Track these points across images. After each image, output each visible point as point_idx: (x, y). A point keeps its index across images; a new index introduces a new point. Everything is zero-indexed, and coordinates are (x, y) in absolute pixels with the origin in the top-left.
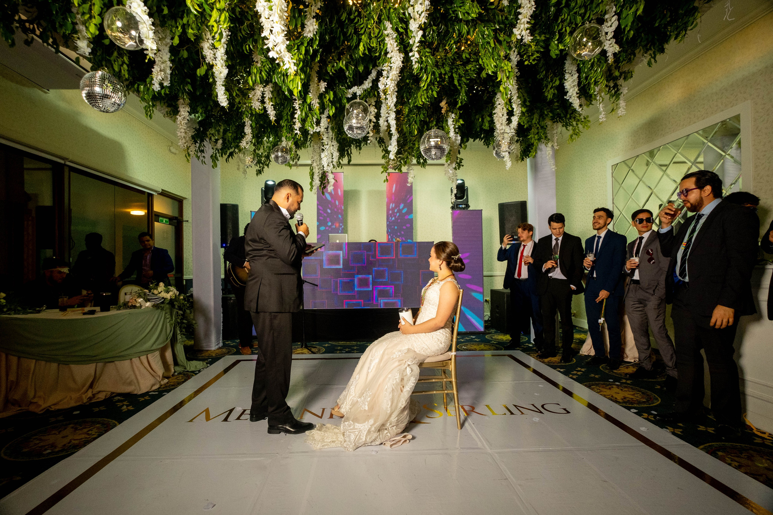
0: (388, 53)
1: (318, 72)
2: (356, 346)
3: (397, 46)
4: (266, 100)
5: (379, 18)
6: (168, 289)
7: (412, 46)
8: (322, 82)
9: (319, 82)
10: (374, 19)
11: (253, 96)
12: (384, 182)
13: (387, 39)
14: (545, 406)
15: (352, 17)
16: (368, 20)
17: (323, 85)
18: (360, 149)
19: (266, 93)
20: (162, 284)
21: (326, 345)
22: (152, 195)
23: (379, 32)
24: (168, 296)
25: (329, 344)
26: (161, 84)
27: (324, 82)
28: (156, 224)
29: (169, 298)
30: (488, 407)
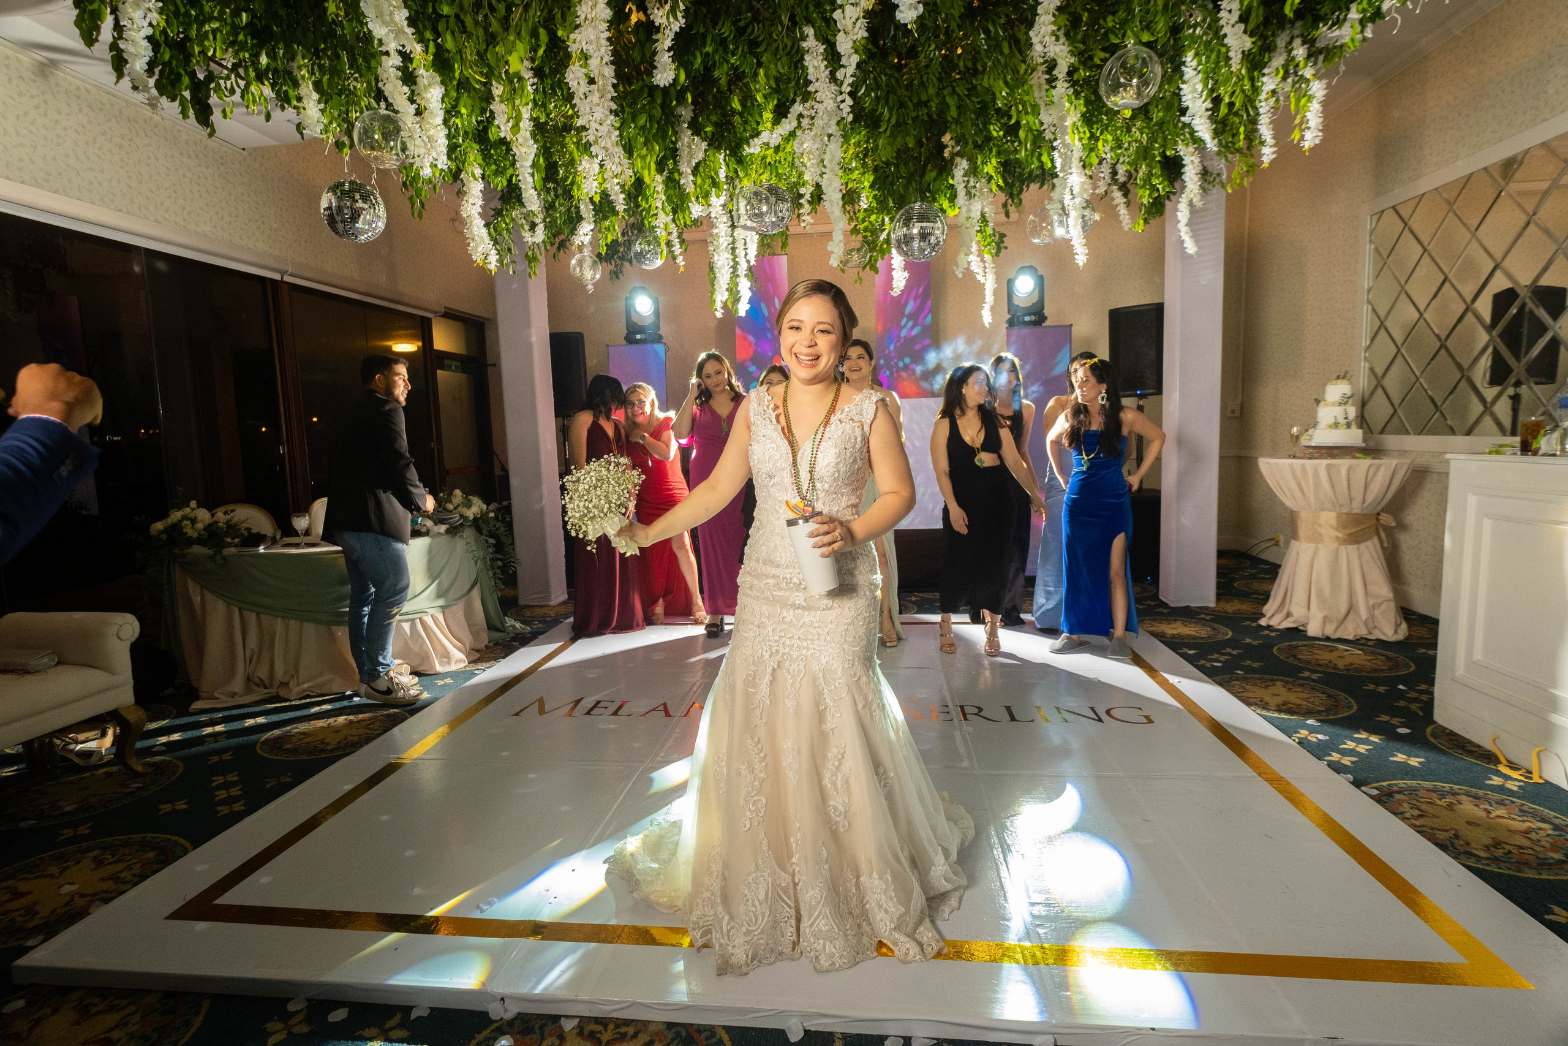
0: (811, 82)
1: (692, 123)
3: (826, 67)
5: (792, 19)
6: (469, 500)
9: (693, 141)
10: (781, 23)
13: (807, 57)
14: (1112, 712)
15: (742, 24)
16: (773, 25)
17: (704, 145)
20: (458, 492)
22: (427, 320)
23: (792, 47)
24: (470, 513)
26: (434, 166)
27: (705, 140)
28: (440, 373)
29: (471, 517)
30: (1008, 709)
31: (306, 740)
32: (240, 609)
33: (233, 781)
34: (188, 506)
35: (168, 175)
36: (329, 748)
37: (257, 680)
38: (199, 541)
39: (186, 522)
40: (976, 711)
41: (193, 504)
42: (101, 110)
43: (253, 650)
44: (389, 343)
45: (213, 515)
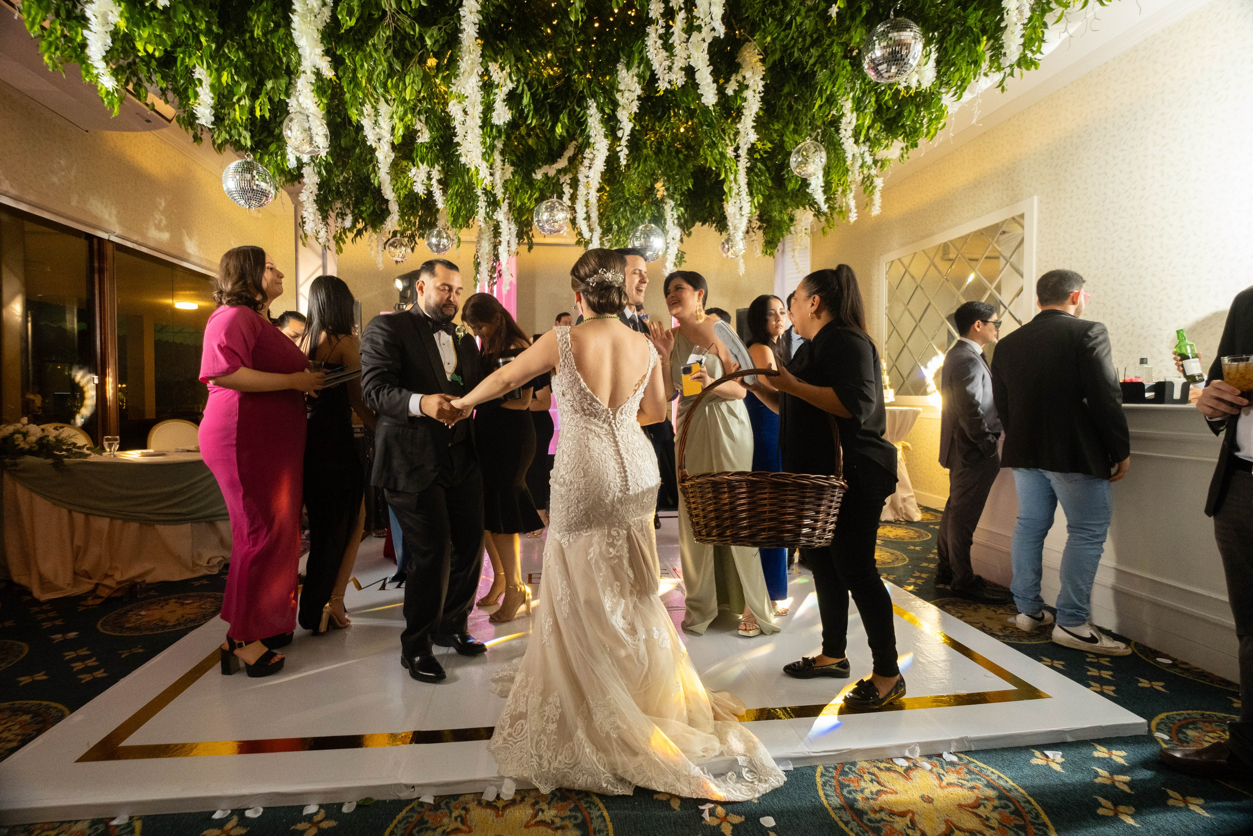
0: (592, 136)
1: (502, 153)
4: (434, 182)
7: (620, 139)
8: (507, 165)
9: (504, 165)
13: (590, 119)
17: (511, 169)
19: (434, 173)
23: (580, 112)
27: (512, 165)
32: (68, 510)
34: (20, 422)
38: (32, 452)
45: (43, 430)
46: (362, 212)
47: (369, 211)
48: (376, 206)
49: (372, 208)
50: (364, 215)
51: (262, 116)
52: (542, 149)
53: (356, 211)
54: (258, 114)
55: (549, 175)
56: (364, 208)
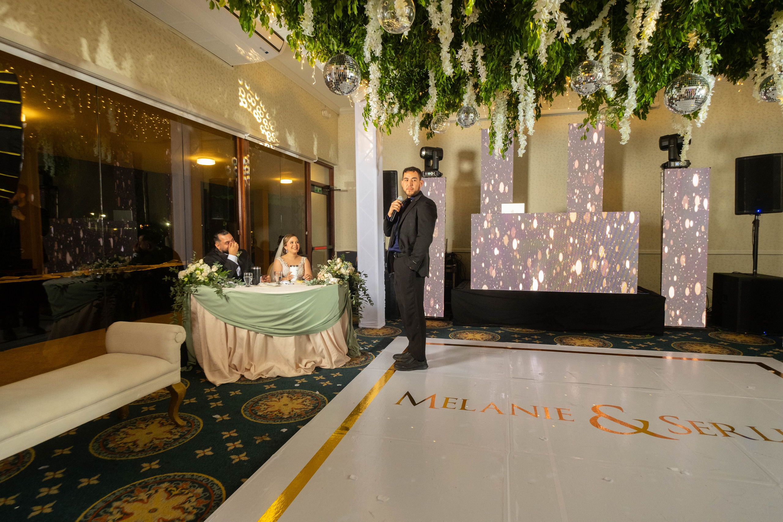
2: (536, 334)
4: (479, 59)
11: (461, 56)
12: (581, 139)
18: (552, 100)
19: (478, 51)
20: (339, 260)
21: (500, 332)
22: (309, 164)
25: (501, 330)
28: (312, 194)
30: (753, 428)
31: (269, 410)
32: (225, 324)
33: (235, 437)
34: (198, 262)
35: (197, 78)
36: (285, 417)
37: (233, 366)
38: (204, 283)
39: (198, 272)
40: (730, 430)
41: (201, 261)
42: (170, 41)
43: (231, 348)
44: (278, 179)
45: (211, 268)
46: (406, 100)
47: (410, 100)
48: (416, 94)
49: (413, 96)
50: (408, 102)
51: (353, 13)
52: (583, 11)
53: (402, 100)
54: (349, 12)
55: (583, 39)
56: (408, 97)
